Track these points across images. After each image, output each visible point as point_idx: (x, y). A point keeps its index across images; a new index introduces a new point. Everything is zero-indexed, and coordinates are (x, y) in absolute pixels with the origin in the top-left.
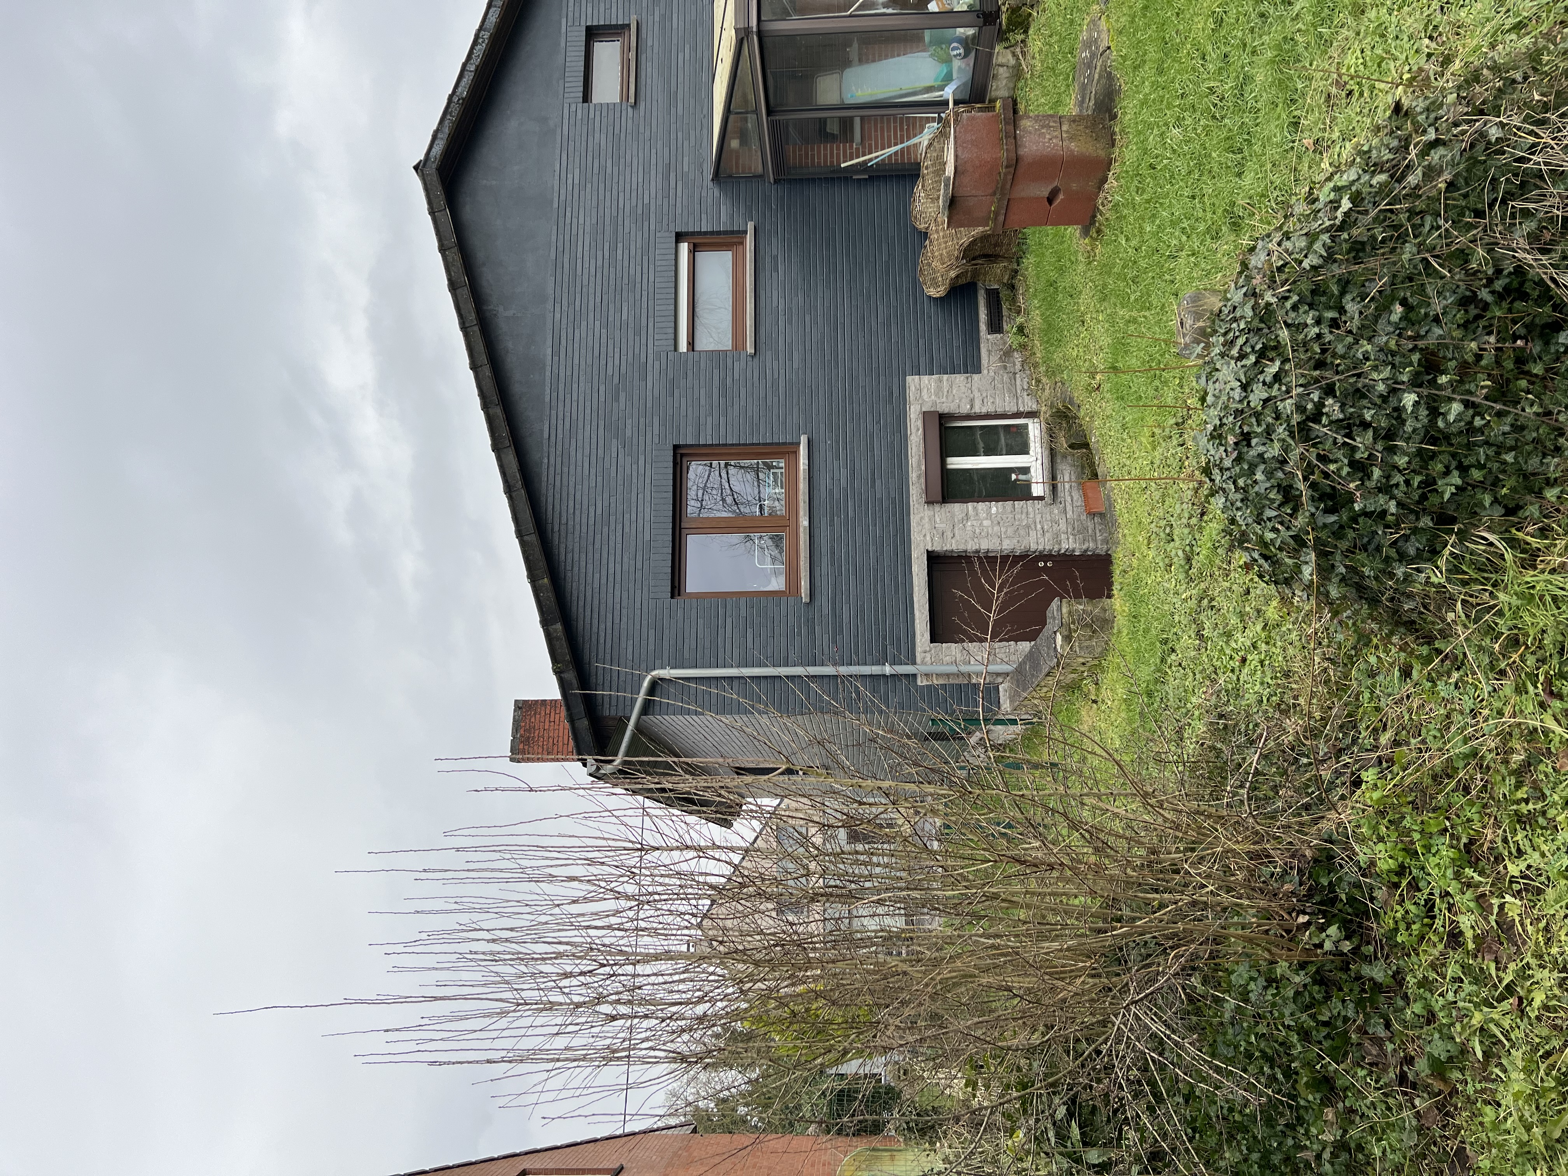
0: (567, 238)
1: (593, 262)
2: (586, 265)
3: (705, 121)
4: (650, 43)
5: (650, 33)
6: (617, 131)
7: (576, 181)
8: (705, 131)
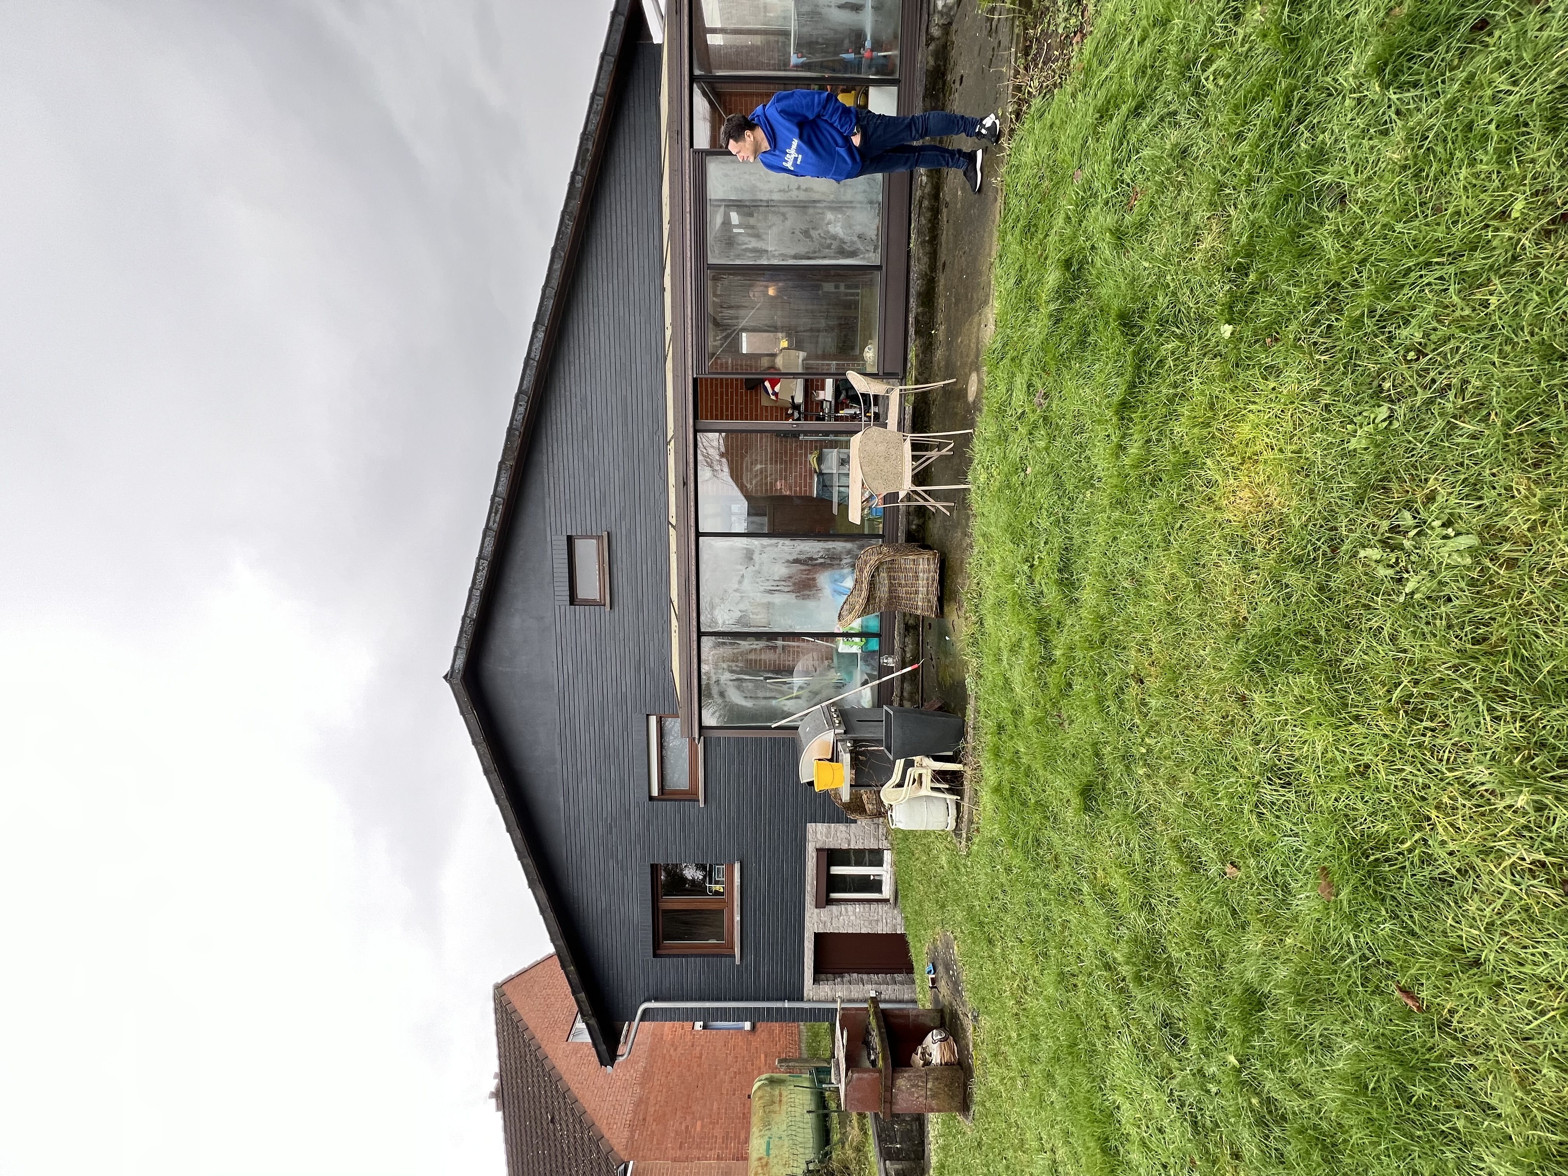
0: (567, 716)
1: (587, 735)
2: (583, 738)
3: (665, 626)
4: (619, 555)
5: (619, 545)
6: (598, 631)
7: (570, 672)
8: (665, 634)
